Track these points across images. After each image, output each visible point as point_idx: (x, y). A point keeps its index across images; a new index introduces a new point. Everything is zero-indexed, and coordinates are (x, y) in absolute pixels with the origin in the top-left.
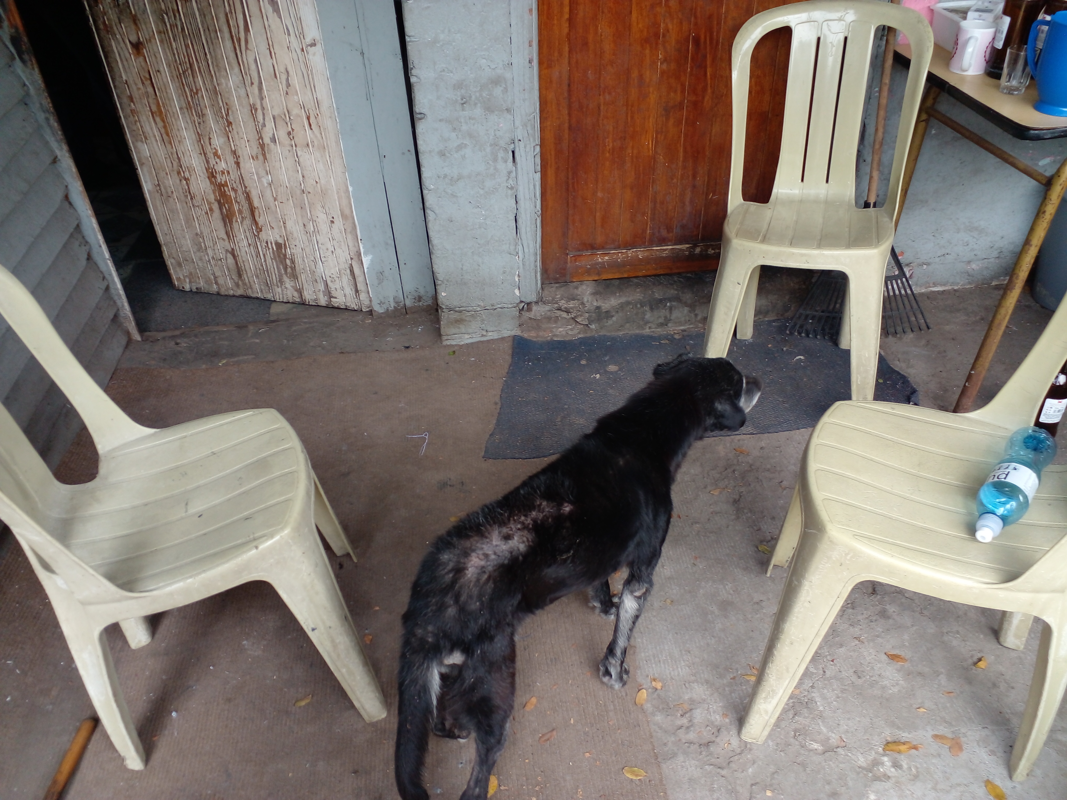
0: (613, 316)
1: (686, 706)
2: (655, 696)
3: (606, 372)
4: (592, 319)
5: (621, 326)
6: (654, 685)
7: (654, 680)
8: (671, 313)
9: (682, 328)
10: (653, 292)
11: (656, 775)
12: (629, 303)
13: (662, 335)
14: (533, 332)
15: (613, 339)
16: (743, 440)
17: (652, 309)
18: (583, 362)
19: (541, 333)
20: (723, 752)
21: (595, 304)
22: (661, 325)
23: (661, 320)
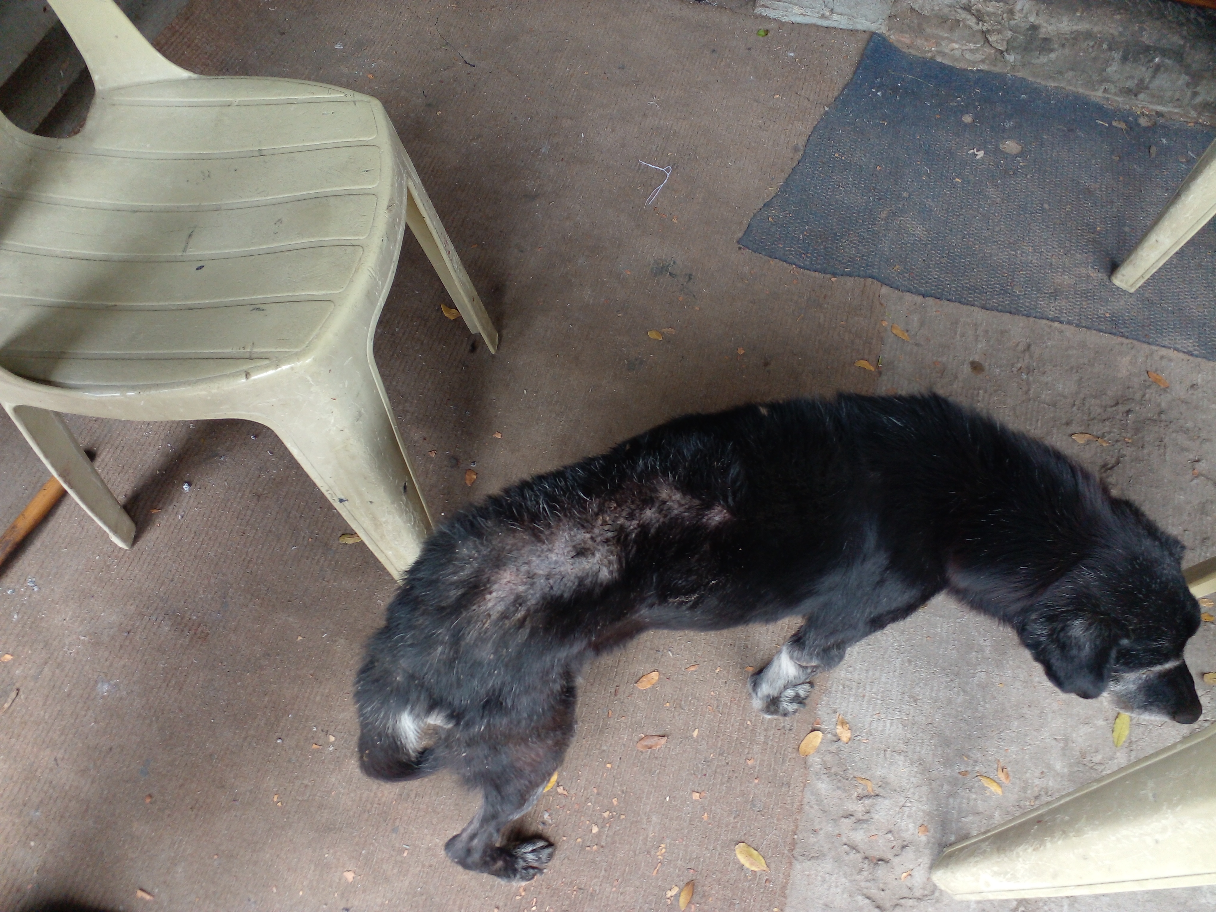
0: (1052, 50)
1: (870, 787)
2: (833, 748)
3: (997, 148)
4: (1015, 44)
5: (1060, 72)
6: (838, 731)
7: (843, 723)
8: (1153, 77)
9: (1160, 108)
10: (1142, 29)
11: (781, 876)
12: (1091, 36)
13: (1119, 110)
14: (907, 36)
15: (1035, 92)
16: (1170, 360)
17: (1124, 59)
18: (967, 119)
19: (920, 42)
20: (895, 883)
21: (1032, 19)
22: (1128, 92)
23: (1131, 84)
